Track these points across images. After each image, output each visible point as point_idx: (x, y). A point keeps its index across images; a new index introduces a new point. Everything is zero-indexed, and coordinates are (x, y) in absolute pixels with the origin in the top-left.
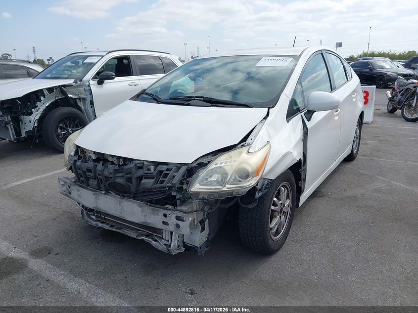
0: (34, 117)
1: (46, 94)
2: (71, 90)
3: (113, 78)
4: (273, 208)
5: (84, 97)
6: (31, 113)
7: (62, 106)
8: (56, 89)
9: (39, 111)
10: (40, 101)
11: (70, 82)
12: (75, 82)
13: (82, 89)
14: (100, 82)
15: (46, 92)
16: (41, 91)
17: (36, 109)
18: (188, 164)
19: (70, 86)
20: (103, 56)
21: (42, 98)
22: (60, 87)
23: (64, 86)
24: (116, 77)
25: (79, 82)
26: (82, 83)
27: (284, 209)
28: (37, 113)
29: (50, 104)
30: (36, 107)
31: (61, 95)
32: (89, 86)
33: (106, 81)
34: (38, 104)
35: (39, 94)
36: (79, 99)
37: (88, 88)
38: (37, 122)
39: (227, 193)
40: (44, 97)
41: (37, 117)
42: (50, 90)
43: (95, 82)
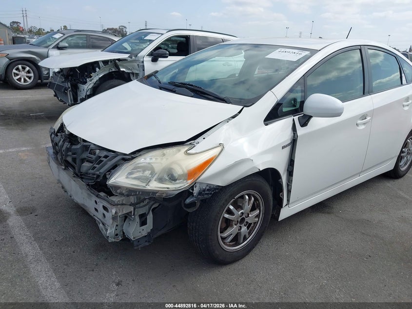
0: (87, 86)
1: (101, 66)
2: (124, 65)
3: (167, 57)
4: (227, 216)
5: (137, 72)
6: (85, 83)
7: (116, 79)
8: (111, 62)
9: (93, 81)
10: (95, 71)
11: (125, 56)
12: (130, 57)
13: (136, 64)
14: (155, 60)
15: (101, 64)
16: (97, 63)
17: (89, 79)
18: (125, 154)
19: (124, 60)
20: (162, 34)
21: (97, 69)
22: (114, 60)
23: (119, 60)
24: (170, 56)
25: (133, 58)
26: (137, 59)
27: (247, 220)
28: (91, 82)
29: (103, 76)
30: (91, 77)
31: (115, 68)
32: (143, 62)
33: (160, 59)
34: (93, 74)
35: (95, 65)
36: (133, 73)
37: (141, 64)
38: (89, 91)
39: (152, 192)
40: (99, 68)
41: (90, 87)
42: (106, 62)
43: (150, 59)
